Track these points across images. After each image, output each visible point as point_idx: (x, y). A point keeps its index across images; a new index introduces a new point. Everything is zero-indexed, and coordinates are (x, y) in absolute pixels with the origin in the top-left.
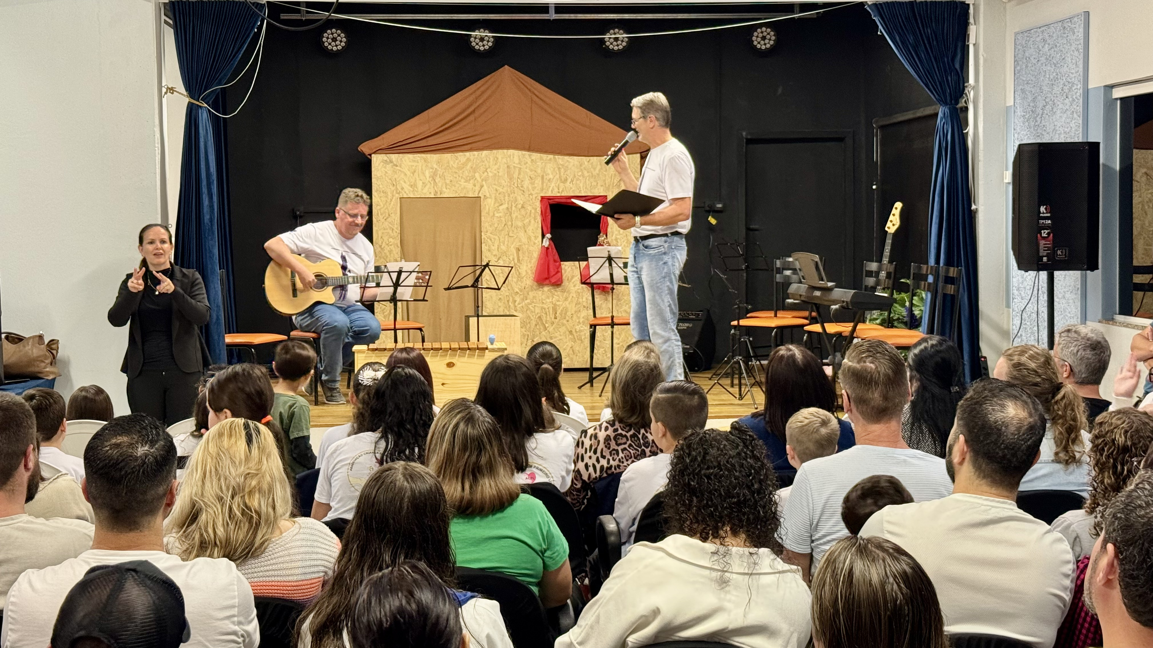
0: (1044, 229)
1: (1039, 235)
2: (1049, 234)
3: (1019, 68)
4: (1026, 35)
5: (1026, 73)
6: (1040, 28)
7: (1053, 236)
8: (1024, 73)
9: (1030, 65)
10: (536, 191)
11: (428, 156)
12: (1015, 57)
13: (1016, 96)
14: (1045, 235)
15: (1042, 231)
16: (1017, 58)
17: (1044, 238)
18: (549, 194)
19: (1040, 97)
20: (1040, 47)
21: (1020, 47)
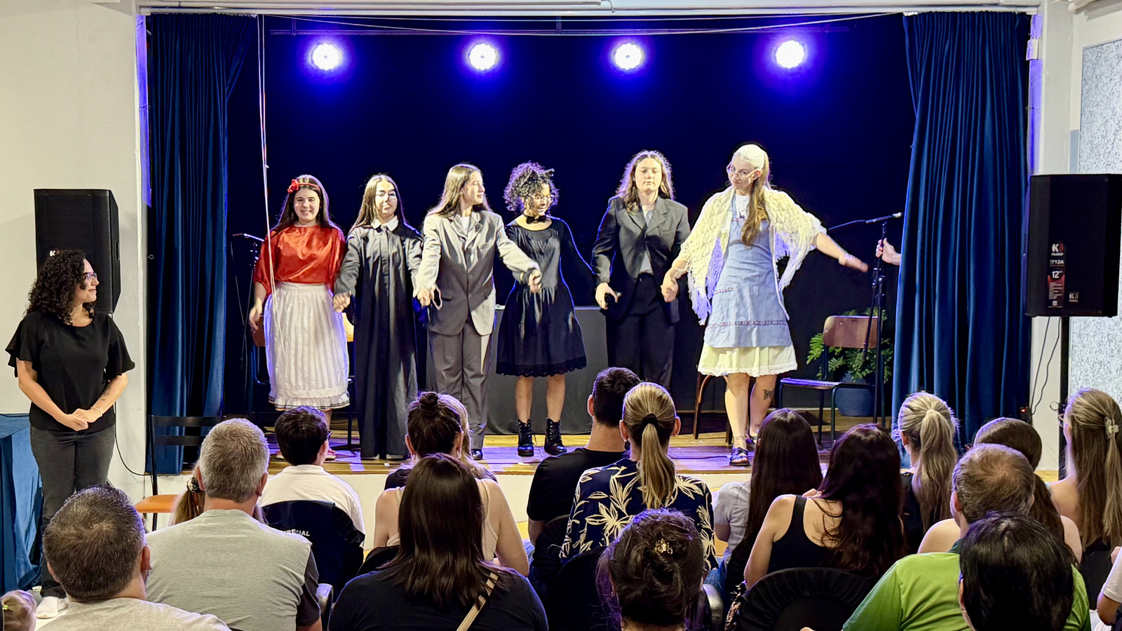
0: (1055, 270)
1: (1049, 277)
2: (1060, 275)
3: (1087, 87)
4: (1096, 50)
5: (1096, 93)
6: (1114, 42)
7: (1065, 278)
8: (1093, 93)
9: (1100, 85)
12: (1083, 75)
13: (1083, 119)
14: (1056, 277)
15: (1053, 273)
16: (1085, 77)
17: (1055, 280)
19: (1112, 121)
20: (1114, 64)
21: (1088, 64)
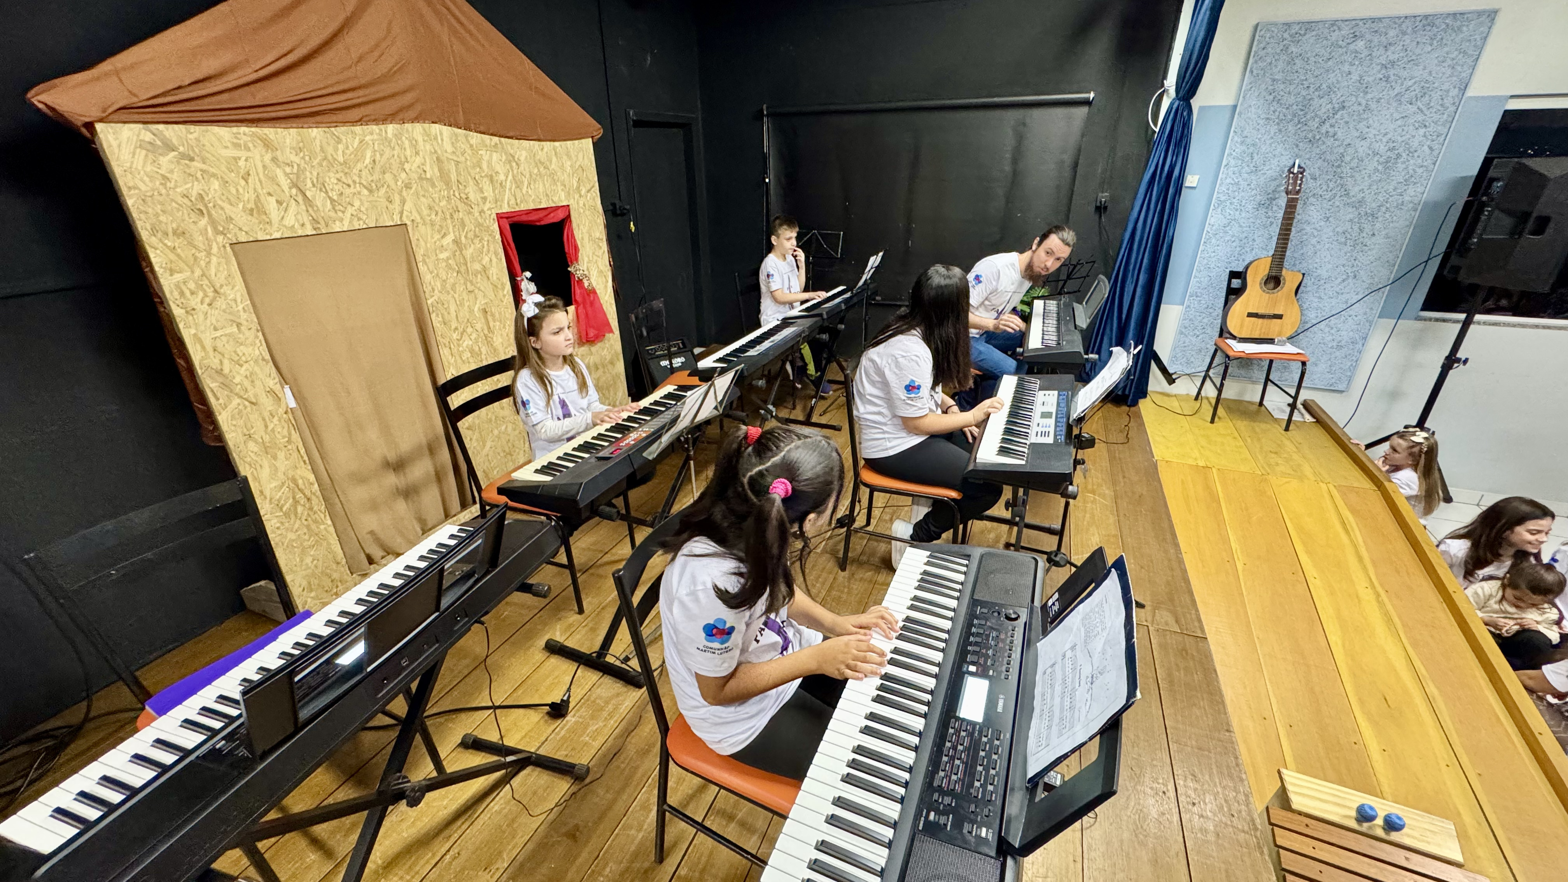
10: (488, 205)
11: (269, 132)
18: (505, 209)
